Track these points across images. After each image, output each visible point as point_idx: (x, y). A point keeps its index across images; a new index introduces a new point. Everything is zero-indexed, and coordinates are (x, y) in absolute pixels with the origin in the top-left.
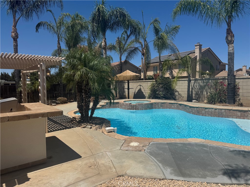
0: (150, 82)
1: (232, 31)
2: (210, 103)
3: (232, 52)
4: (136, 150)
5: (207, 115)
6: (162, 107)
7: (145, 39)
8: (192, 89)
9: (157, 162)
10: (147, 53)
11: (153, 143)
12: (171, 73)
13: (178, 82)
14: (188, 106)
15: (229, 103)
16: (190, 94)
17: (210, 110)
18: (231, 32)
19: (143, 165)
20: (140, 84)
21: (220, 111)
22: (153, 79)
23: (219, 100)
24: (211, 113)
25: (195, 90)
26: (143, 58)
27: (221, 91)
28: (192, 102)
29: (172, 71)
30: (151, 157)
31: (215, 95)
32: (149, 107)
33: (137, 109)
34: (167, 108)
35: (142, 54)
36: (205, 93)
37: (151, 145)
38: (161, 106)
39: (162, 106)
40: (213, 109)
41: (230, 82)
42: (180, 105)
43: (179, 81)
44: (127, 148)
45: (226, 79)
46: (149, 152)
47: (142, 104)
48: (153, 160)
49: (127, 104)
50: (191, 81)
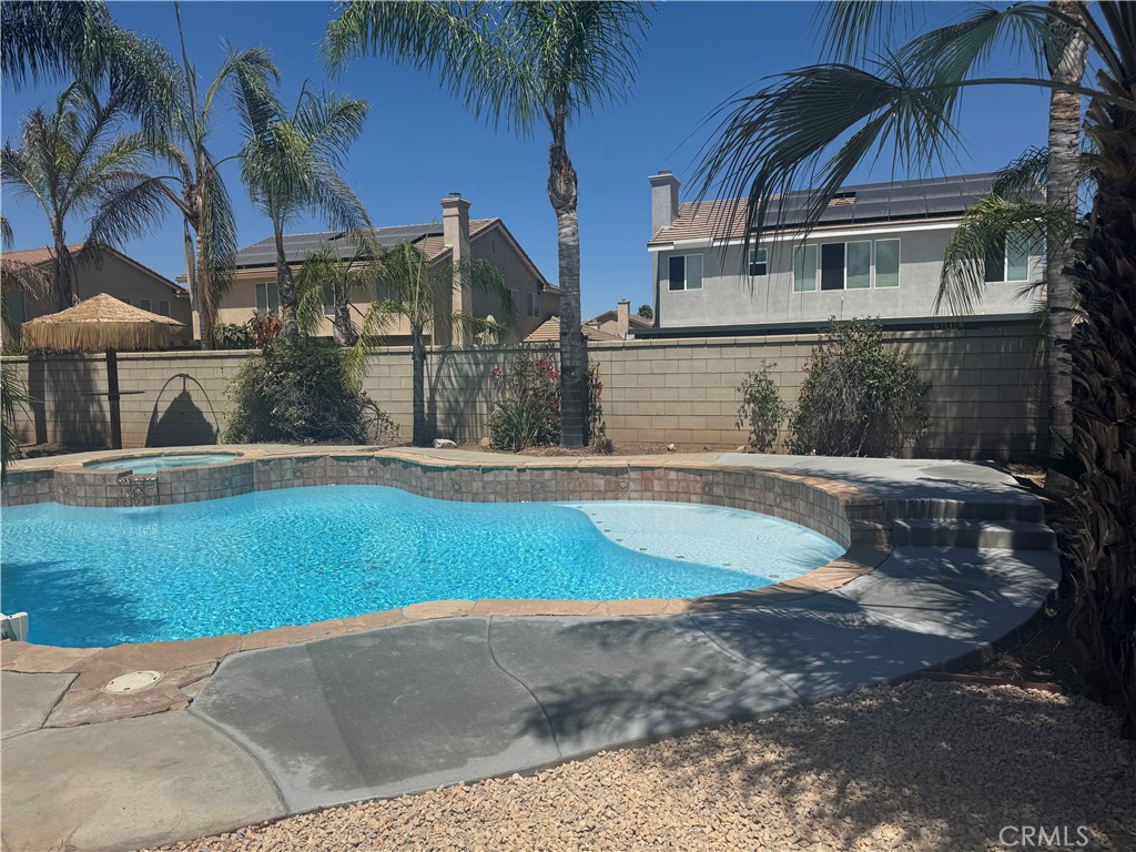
0: (237, 360)
1: (570, 158)
2: (502, 449)
3: (572, 243)
4: (138, 712)
5: (492, 497)
6: (298, 478)
7: (199, 144)
8: (433, 390)
9: (253, 746)
10: (213, 212)
11: (237, 660)
12: (343, 320)
13: (372, 360)
14: (416, 465)
15: (570, 444)
16: (426, 411)
17: (502, 477)
18: (565, 162)
19: (177, 776)
20: (184, 372)
21: (538, 476)
22: (247, 343)
23: (536, 434)
24: (504, 487)
25: (445, 393)
26: (196, 238)
27: (541, 398)
28: (432, 446)
29: (346, 311)
30: (219, 728)
31: (521, 415)
32: (231, 483)
33: (169, 498)
34: (324, 480)
35: (186, 214)
36: (484, 405)
37: (228, 667)
38: (294, 473)
39: (298, 474)
40: (511, 469)
41: (568, 363)
42: (385, 461)
43: (374, 354)
44: (86, 712)
45: (557, 350)
46: (214, 704)
47: (195, 470)
48: (234, 740)
49: (104, 477)
50: (429, 357)
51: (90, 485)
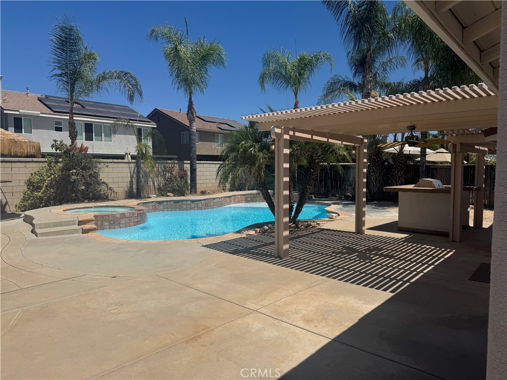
8: (132, 177)
36: (151, 183)
50: (130, 164)
51: (127, 218)
